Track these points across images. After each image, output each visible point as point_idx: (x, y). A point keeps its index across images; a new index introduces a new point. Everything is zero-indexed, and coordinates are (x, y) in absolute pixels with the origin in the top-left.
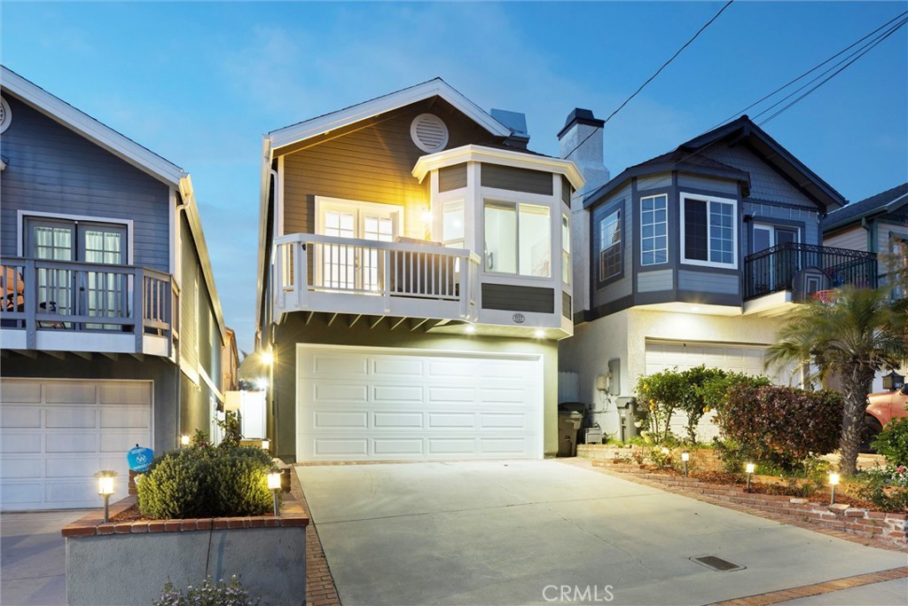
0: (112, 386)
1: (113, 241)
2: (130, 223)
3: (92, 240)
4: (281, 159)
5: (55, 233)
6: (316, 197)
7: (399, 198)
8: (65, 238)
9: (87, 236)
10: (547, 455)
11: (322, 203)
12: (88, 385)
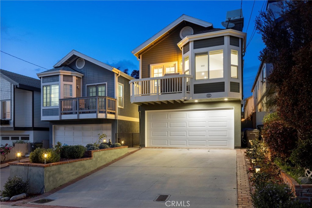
0: (104, 126)
1: (103, 88)
2: (106, 83)
3: (100, 89)
4: (141, 56)
5: (93, 89)
6: (150, 65)
7: (176, 59)
8: (94, 89)
9: (99, 88)
10: (236, 148)
11: (152, 66)
12: (100, 126)
